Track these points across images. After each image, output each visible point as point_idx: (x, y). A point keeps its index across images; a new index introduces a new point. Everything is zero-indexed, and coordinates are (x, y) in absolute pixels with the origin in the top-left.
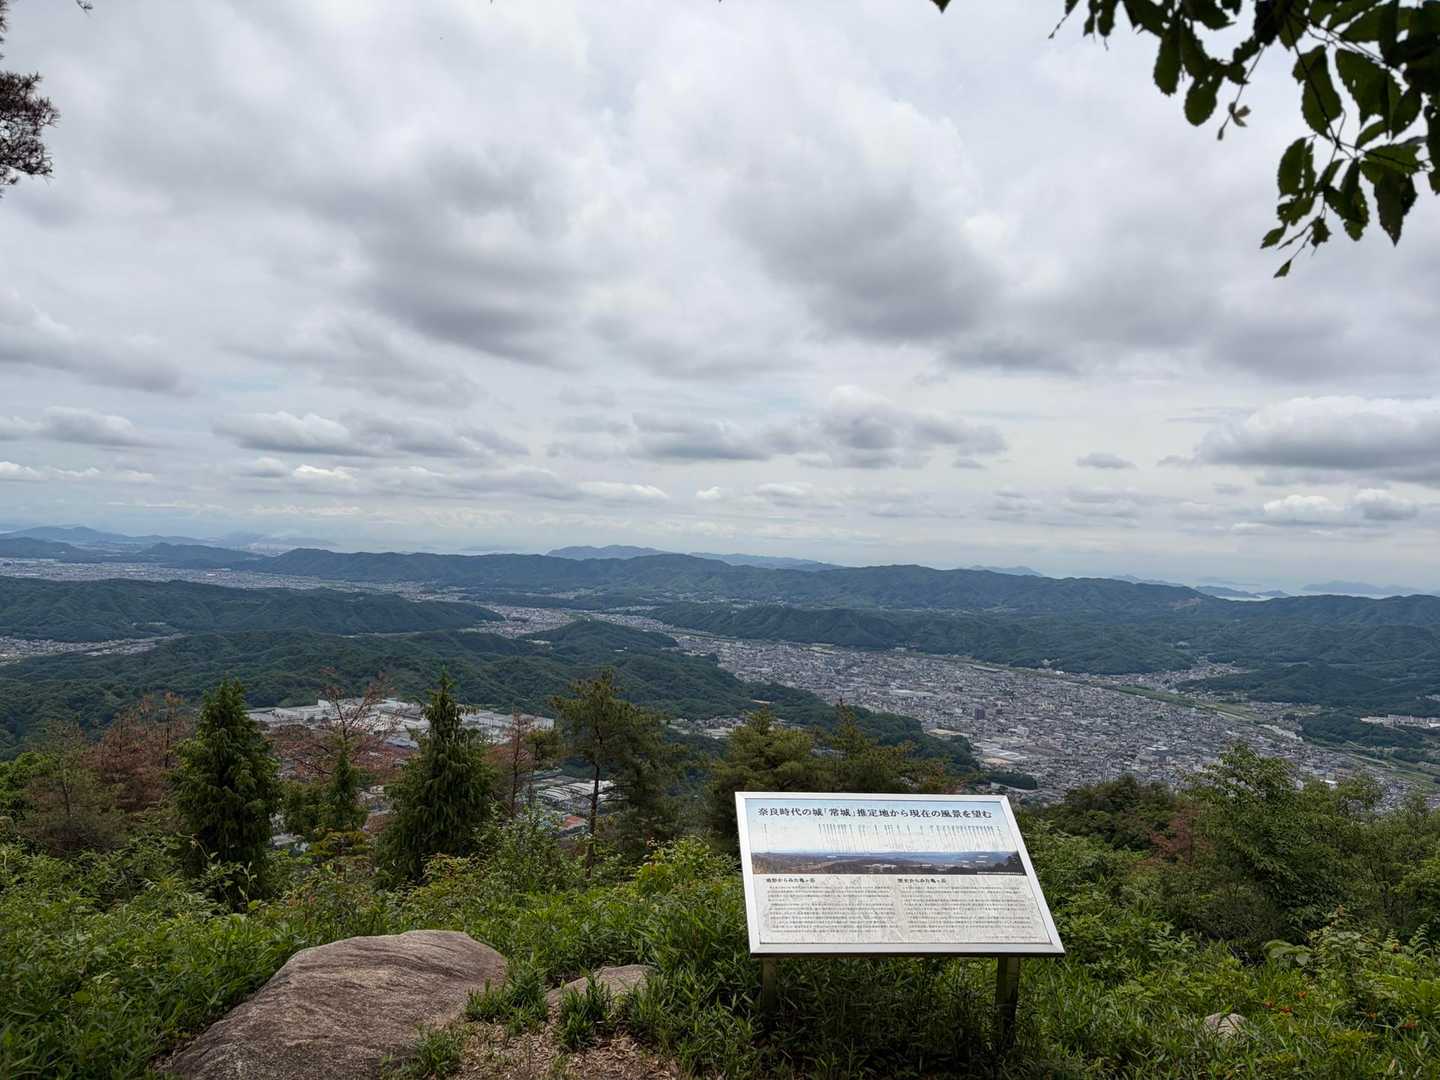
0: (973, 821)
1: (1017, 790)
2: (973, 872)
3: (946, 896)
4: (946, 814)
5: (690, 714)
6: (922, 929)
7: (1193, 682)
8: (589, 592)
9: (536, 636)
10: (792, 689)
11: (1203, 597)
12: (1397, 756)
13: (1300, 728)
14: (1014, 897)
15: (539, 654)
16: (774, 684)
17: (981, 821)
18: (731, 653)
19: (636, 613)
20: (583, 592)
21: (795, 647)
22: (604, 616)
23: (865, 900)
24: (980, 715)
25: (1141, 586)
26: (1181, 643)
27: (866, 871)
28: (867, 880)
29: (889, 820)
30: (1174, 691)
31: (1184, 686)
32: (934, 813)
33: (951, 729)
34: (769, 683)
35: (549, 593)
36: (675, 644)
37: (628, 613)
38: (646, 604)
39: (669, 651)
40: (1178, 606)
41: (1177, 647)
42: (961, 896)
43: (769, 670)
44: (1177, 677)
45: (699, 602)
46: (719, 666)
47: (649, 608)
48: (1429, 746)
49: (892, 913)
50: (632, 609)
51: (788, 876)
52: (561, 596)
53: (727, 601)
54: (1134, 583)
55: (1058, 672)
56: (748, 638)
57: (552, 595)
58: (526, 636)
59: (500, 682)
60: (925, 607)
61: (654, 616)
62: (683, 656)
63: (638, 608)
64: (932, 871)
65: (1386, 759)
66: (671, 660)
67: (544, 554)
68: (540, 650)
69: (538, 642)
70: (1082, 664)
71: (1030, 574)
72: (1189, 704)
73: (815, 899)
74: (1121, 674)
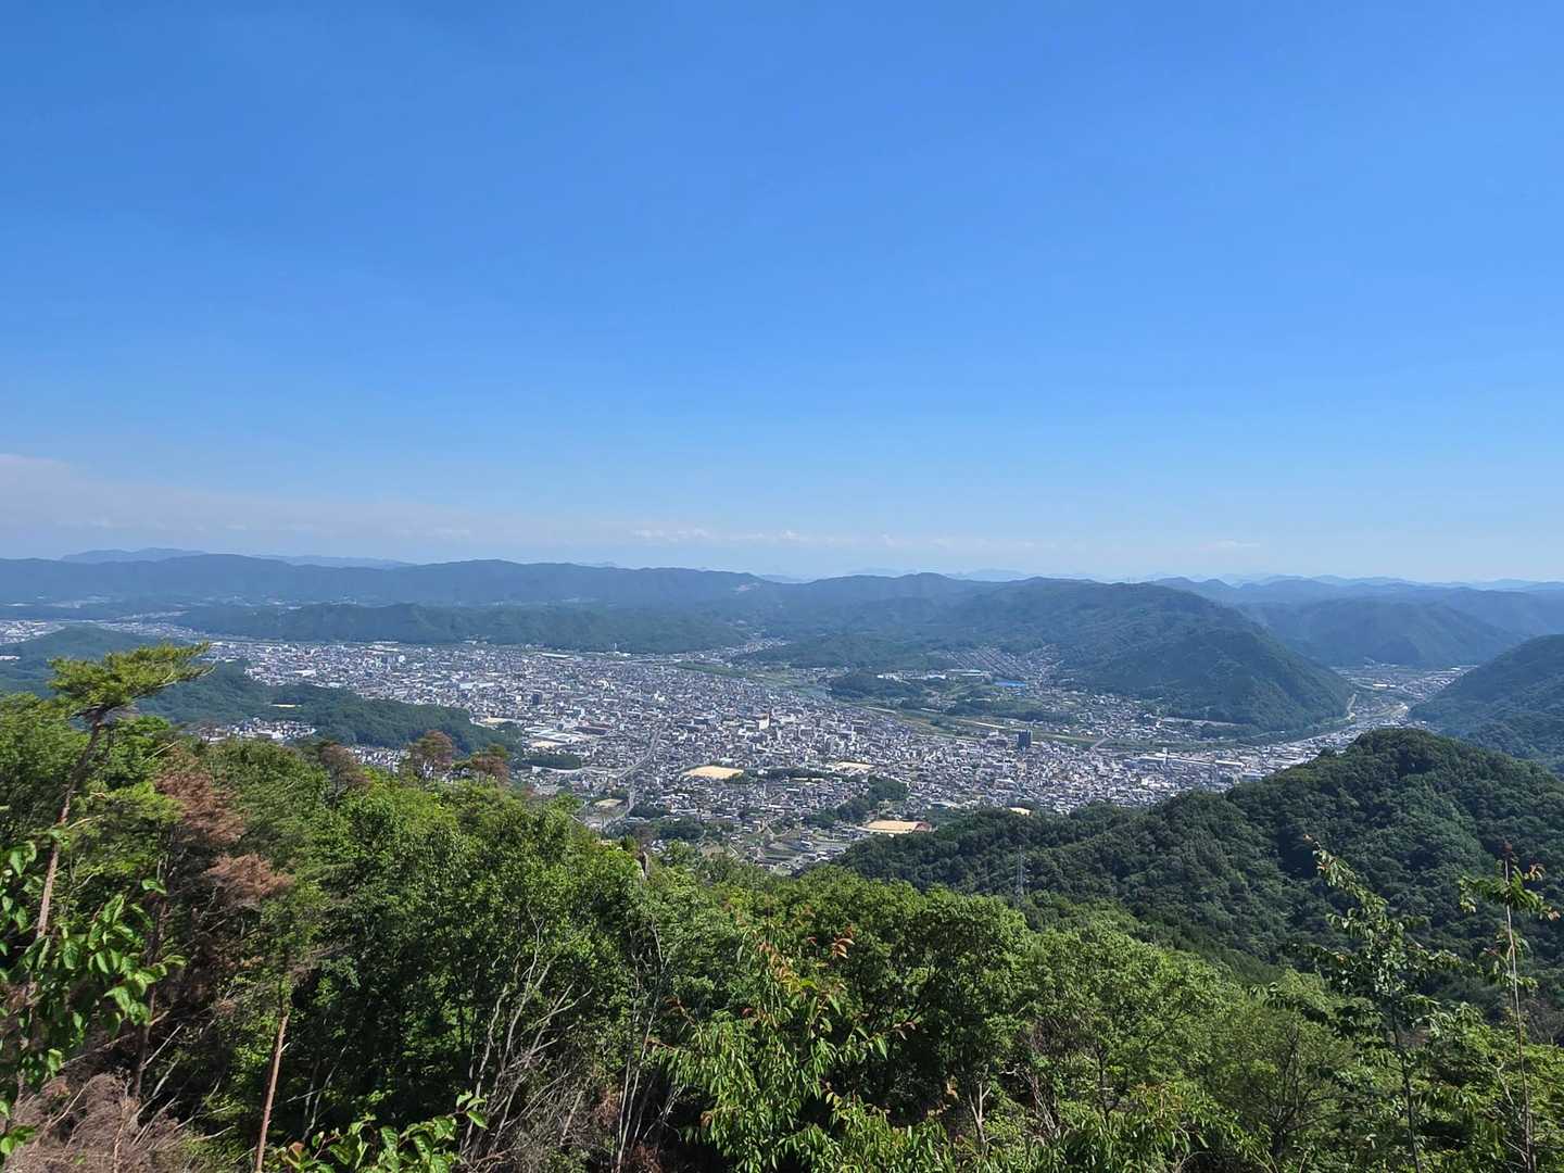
1: (560, 771)
7: (747, 655)
8: (104, 599)
10: (331, 690)
11: (763, 580)
12: (904, 705)
13: (830, 689)
16: (311, 686)
19: (160, 620)
20: (95, 600)
21: (350, 646)
22: (114, 625)
24: (537, 700)
26: (741, 622)
30: (730, 665)
31: (736, 660)
33: (505, 716)
34: (306, 686)
35: (46, 603)
37: (146, 621)
38: (177, 610)
40: (743, 588)
41: (737, 626)
44: (734, 651)
45: (246, 605)
47: (178, 614)
48: (929, 695)
50: (152, 615)
52: (66, 605)
53: (282, 603)
55: (625, 655)
56: (299, 640)
57: (52, 605)
61: (178, 622)
63: (166, 614)
65: (895, 708)
70: (650, 645)
72: (739, 675)
74: (684, 652)
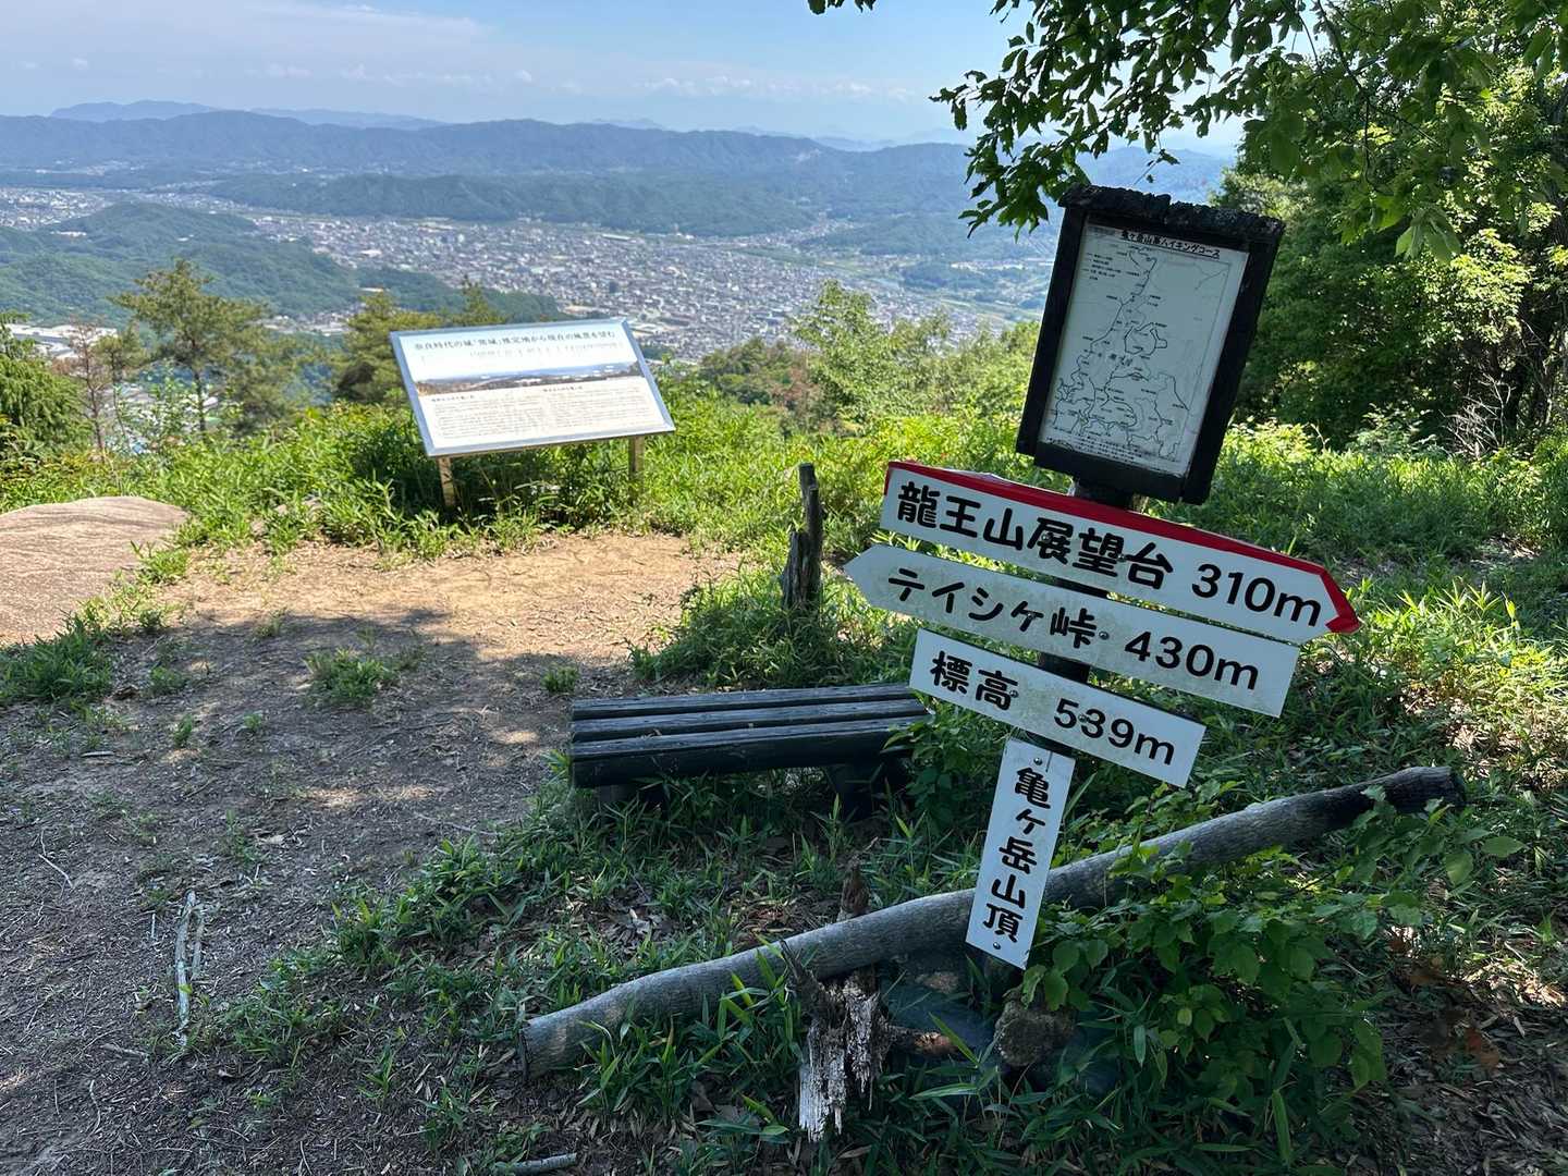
0: (599, 339)
2: (604, 378)
3: (583, 399)
4: (578, 336)
5: (290, 308)
6: (568, 425)
7: (815, 239)
8: (124, 165)
9: (65, 226)
10: (406, 272)
11: (822, 148)
12: (979, 298)
13: (902, 279)
14: (635, 394)
15: (73, 249)
16: (385, 269)
17: (607, 339)
18: (327, 234)
19: (194, 190)
20: (115, 165)
21: (403, 223)
22: (151, 196)
23: (518, 408)
24: (613, 288)
25: (765, 138)
26: (802, 199)
27: (516, 385)
28: (518, 393)
29: (531, 345)
30: (797, 250)
31: (804, 245)
32: (568, 337)
33: (585, 304)
34: (380, 268)
35: (68, 169)
36: (253, 227)
38: (207, 178)
39: (247, 237)
40: (802, 157)
41: (800, 204)
42: (595, 398)
43: (378, 252)
44: (800, 235)
45: (275, 172)
46: (316, 250)
48: (1004, 286)
49: (541, 414)
51: (450, 395)
52: (88, 171)
53: (311, 170)
54: (757, 134)
55: (688, 237)
56: (346, 215)
57: (75, 171)
58: (50, 228)
59: (30, 288)
60: (546, 169)
61: (220, 194)
62: (267, 241)
63: (197, 184)
64: (570, 381)
65: (969, 301)
66: (254, 248)
67: (46, 115)
68: (73, 244)
69: (69, 233)
70: (711, 227)
71: (654, 127)
72: (809, 263)
73: (477, 411)
74: (749, 235)
